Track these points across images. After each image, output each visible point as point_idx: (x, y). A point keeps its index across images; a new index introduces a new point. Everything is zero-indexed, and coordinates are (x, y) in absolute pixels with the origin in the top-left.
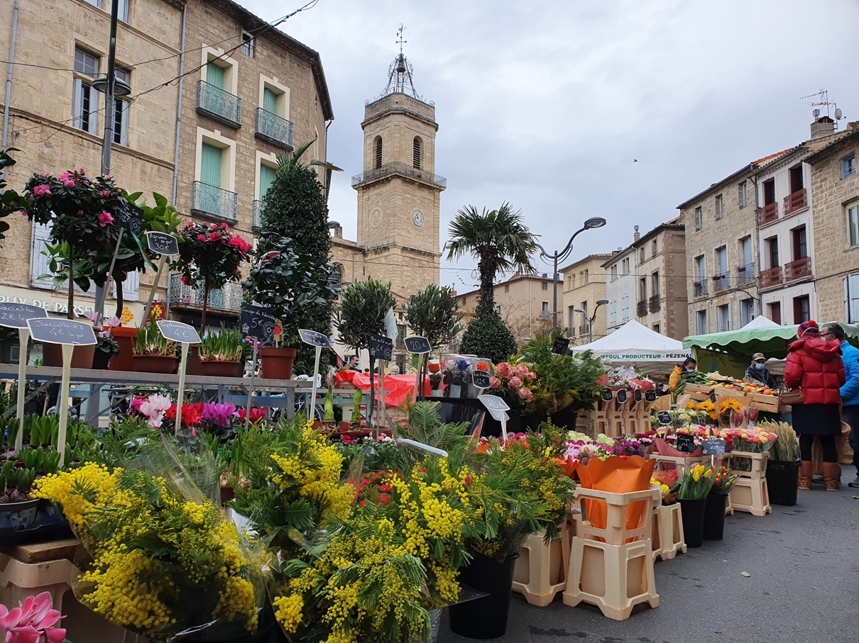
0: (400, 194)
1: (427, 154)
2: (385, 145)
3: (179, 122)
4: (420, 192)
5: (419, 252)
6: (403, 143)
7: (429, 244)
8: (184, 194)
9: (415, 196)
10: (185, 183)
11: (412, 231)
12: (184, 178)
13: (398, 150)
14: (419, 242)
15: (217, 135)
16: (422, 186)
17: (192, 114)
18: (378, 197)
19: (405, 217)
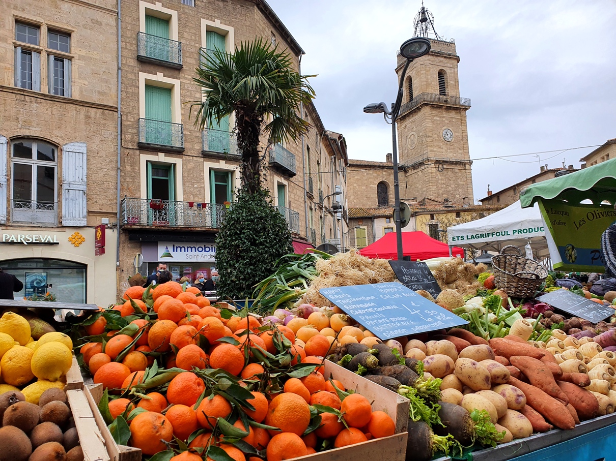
0: (430, 118)
1: (451, 82)
2: (414, 82)
3: (120, 71)
4: (448, 114)
5: (451, 163)
6: (429, 77)
7: (460, 155)
8: (130, 131)
9: (444, 117)
10: (131, 121)
11: (443, 146)
12: (129, 117)
13: (425, 83)
14: (451, 154)
15: (159, 77)
16: (449, 109)
17: (133, 63)
18: (413, 124)
19: (436, 136)
